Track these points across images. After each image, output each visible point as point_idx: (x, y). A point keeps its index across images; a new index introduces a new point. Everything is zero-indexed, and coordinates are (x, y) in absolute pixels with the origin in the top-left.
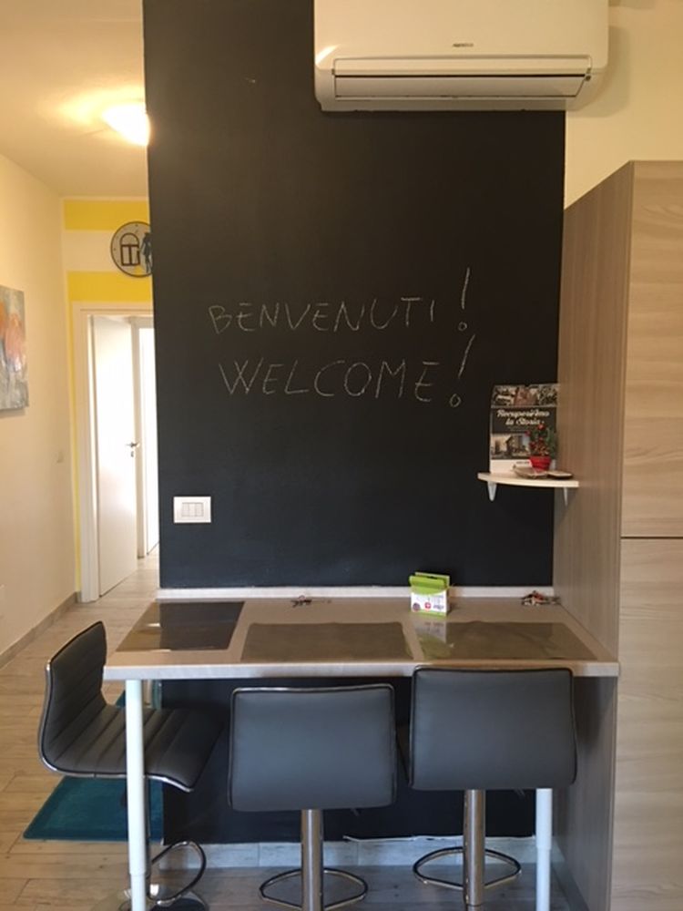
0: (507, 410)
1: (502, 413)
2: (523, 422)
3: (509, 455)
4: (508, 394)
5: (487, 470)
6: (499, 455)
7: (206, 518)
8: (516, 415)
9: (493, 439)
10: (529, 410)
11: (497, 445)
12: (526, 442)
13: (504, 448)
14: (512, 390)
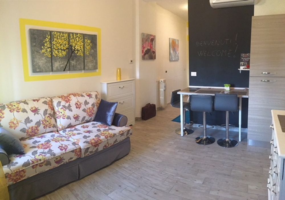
0: (243, 58)
1: (242, 58)
2: (246, 60)
3: (243, 66)
4: (243, 55)
5: (240, 68)
6: (242, 66)
7: (196, 75)
8: (245, 59)
9: (241, 63)
10: (247, 58)
11: (241, 64)
12: (246, 63)
13: (242, 64)
14: (244, 54)
